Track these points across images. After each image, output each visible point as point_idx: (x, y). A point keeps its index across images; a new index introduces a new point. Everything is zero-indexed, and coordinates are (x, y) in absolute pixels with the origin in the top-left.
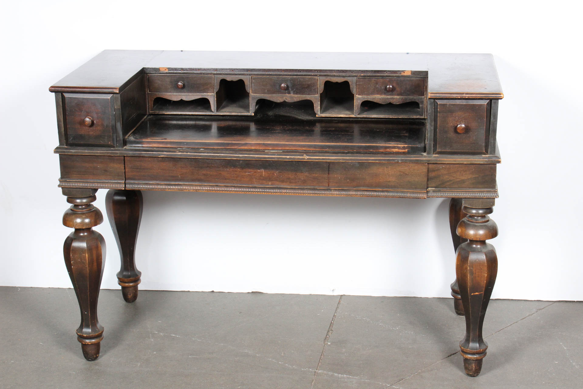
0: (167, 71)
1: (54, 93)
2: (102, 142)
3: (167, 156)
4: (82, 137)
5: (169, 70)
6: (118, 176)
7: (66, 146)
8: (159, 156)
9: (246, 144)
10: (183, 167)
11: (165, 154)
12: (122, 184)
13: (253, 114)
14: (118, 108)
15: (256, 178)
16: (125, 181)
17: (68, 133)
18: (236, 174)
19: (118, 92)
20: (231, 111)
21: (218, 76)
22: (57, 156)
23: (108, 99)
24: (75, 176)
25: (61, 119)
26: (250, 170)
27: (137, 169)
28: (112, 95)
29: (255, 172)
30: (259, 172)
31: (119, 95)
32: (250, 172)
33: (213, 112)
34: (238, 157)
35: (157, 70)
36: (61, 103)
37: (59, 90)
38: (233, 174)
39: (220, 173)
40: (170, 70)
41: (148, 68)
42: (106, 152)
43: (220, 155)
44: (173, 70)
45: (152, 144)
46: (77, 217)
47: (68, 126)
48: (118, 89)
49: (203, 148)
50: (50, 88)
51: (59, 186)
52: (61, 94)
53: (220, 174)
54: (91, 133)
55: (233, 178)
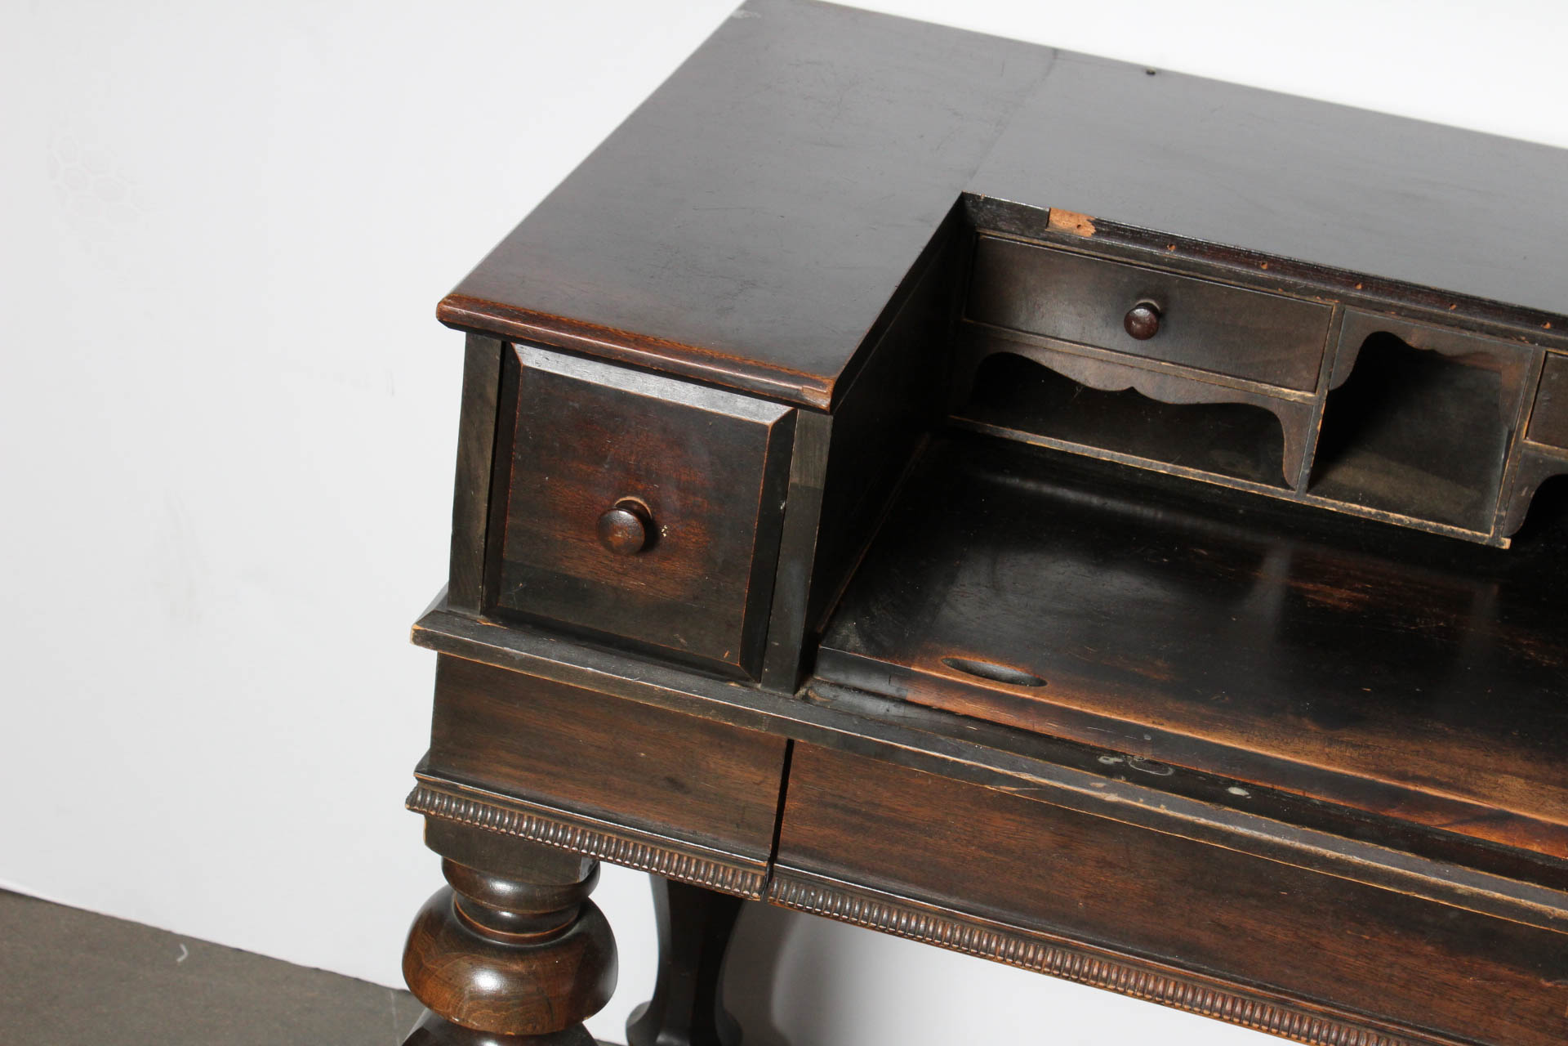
0: (1088, 231)
1: (463, 334)
2: (681, 643)
3: (1032, 794)
4: (575, 591)
5: (1098, 233)
6: (738, 826)
7: (482, 613)
8: (991, 784)
9: (1501, 820)
10: (1111, 865)
11: (1026, 783)
12: (751, 870)
13: (1506, 543)
14: (811, 484)
15: (1522, 1018)
16: (773, 859)
17: (505, 555)
18: (1404, 969)
19: (824, 402)
20: (1381, 487)
21: (1361, 313)
22: (429, 658)
23: (764, 427)
24: (505, 770)
25: (481, 472)
26: (1492, 968)
27: (854, 812)
28: (785, 409)
29: (1525, 986)
30: (1547, 991)
31: (830, 418)
32: (1493, 978)
33: (1286, 486)
34: (1449, 893)
35: (1034, 220)
36: (492, 392)
37: (491, 322)
38: (1391, 965)
39: (1314, 940)
40: (1108, 235)
41: (987, 200)
42: (694, 701)
43: (1343, 856)
44: (1123, 237)
45: (962, 697)
46: (479, 964)
47: (509, 520)
48: (829, 389)
49: (1242, 786)
50: (443, 302)
51: (412, 803)
52: (499, 342)
53: (1316, 946)
54: (632, 583)
55: (1383, 985)
